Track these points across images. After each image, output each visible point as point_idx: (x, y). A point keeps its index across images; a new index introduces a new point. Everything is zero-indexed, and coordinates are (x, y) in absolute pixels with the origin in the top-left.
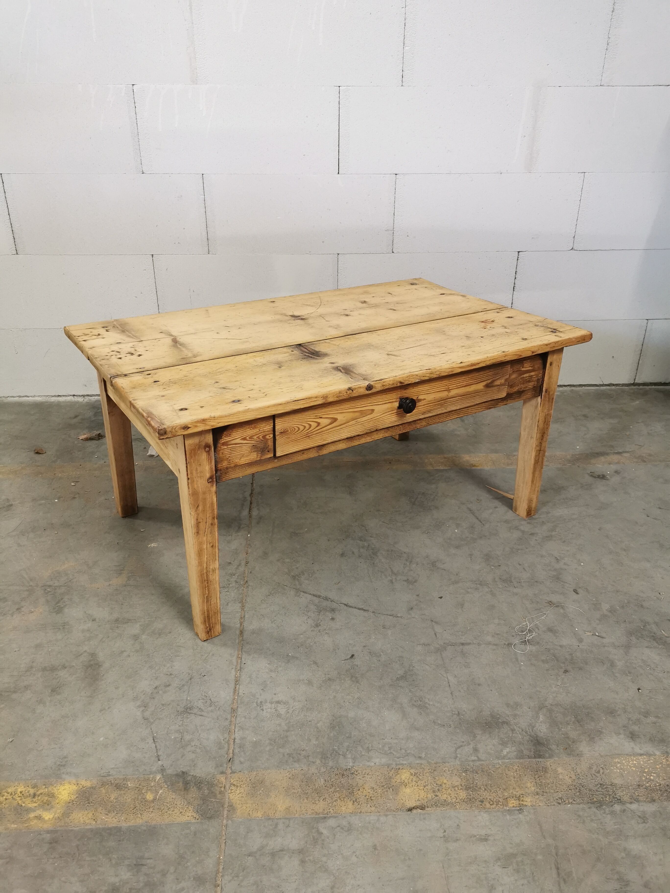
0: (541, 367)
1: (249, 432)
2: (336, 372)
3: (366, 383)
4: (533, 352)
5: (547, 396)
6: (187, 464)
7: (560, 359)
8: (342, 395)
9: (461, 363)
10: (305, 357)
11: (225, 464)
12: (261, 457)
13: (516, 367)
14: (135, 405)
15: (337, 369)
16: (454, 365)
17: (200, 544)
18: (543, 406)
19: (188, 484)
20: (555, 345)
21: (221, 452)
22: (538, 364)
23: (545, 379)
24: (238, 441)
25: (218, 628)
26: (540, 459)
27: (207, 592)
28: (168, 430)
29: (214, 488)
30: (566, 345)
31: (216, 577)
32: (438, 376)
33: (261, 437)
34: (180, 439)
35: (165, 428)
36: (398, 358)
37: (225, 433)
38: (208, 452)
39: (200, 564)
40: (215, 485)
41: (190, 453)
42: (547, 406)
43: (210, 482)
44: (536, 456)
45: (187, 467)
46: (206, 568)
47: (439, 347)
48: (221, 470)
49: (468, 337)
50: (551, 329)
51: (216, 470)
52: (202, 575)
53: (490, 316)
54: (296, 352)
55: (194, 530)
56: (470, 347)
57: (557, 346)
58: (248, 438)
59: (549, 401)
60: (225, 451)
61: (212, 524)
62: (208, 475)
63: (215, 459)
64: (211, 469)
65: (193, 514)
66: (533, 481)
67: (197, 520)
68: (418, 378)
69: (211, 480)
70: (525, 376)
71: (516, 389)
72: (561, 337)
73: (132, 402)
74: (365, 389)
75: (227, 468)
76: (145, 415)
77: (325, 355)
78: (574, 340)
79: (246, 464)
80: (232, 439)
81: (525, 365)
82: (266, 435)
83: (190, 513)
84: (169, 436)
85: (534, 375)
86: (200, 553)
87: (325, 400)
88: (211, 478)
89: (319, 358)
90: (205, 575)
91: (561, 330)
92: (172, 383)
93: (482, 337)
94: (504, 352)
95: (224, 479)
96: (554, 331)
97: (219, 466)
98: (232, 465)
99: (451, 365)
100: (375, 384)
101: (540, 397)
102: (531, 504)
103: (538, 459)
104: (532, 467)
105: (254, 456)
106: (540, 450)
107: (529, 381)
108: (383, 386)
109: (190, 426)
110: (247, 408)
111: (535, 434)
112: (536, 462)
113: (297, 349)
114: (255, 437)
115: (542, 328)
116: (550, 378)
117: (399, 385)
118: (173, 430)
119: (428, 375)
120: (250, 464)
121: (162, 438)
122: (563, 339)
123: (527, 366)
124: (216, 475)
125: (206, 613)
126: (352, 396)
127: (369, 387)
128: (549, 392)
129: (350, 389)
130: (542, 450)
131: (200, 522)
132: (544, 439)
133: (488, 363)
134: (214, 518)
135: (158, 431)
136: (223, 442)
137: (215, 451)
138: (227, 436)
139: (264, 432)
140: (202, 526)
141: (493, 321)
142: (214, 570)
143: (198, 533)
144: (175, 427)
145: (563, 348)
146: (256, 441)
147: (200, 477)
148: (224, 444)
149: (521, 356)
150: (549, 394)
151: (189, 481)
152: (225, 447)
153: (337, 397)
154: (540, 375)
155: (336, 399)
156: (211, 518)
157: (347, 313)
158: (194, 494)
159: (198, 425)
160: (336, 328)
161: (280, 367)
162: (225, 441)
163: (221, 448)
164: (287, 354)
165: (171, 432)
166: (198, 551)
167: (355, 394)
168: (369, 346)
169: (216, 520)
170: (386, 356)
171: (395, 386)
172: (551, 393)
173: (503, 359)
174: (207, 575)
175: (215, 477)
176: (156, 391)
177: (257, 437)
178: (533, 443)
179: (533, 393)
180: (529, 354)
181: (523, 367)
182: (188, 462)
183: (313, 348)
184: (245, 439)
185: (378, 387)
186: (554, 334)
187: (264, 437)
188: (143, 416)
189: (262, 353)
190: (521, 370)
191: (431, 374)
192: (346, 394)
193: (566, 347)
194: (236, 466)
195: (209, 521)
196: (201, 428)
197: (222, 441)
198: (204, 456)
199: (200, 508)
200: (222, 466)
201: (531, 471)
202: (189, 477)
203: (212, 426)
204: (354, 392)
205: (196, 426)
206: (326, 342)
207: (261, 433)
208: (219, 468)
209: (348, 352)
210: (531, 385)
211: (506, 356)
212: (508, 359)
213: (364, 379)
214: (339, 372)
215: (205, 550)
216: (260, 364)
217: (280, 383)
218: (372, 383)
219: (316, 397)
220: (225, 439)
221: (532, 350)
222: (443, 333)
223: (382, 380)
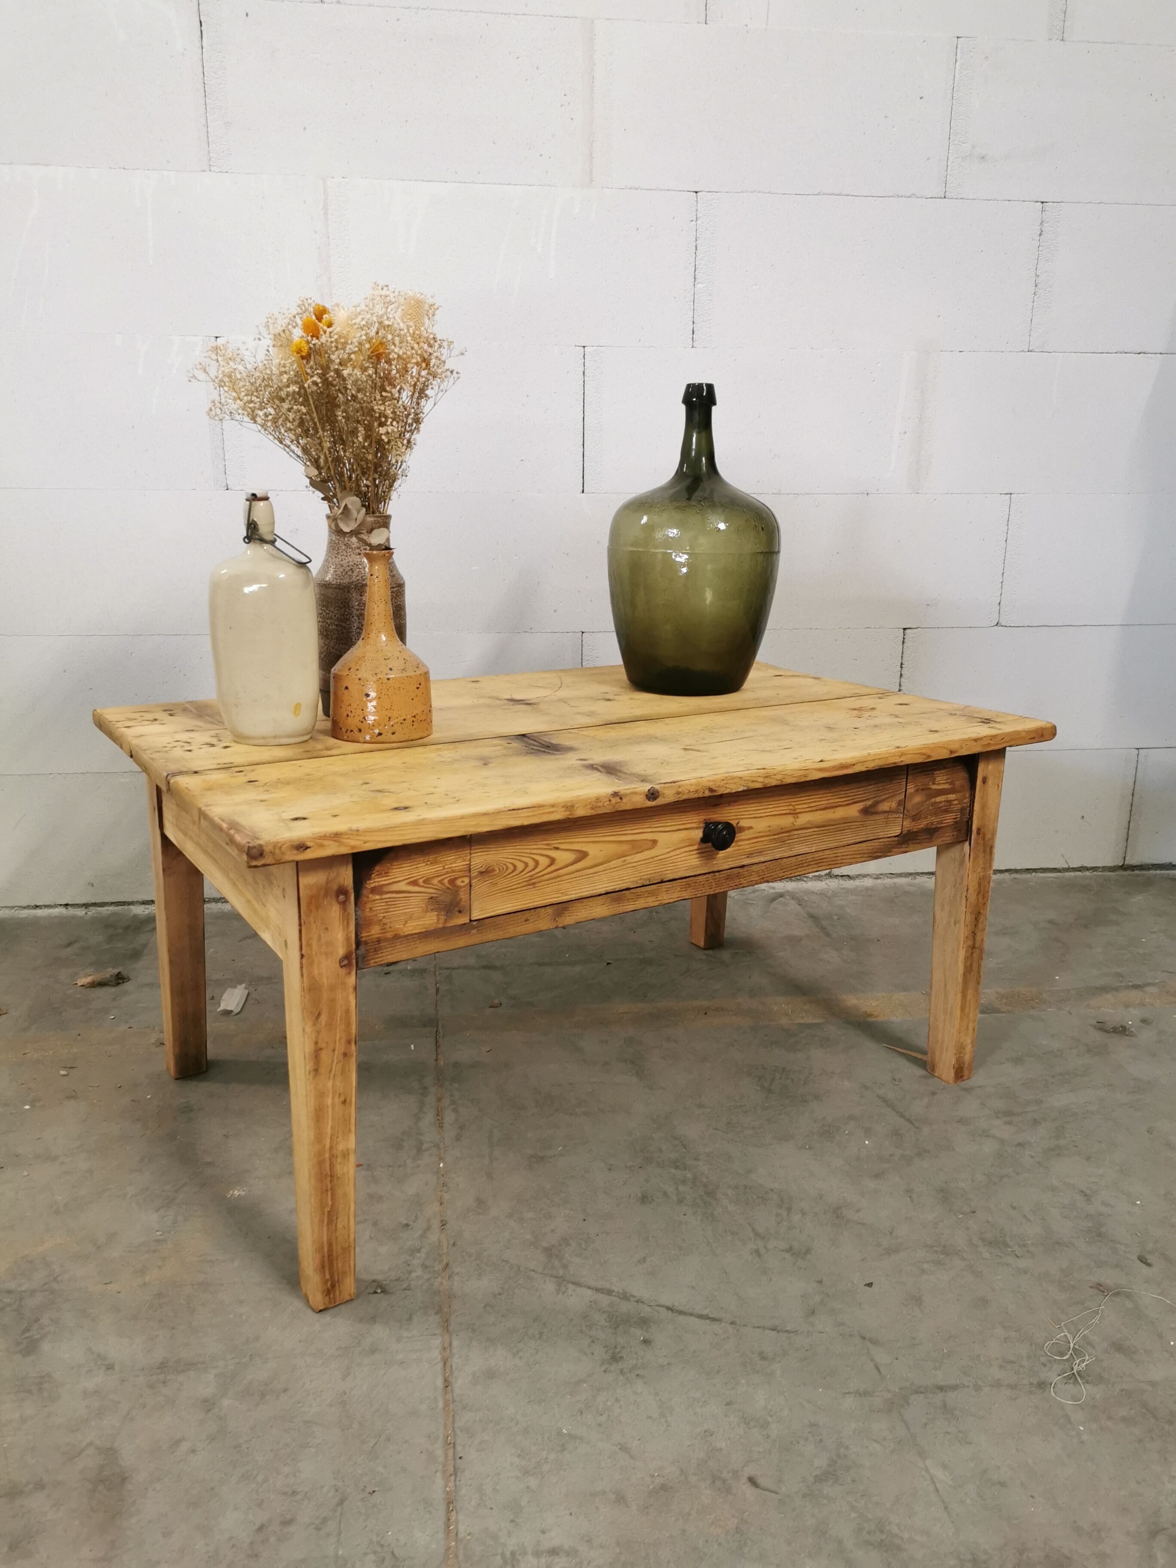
0: (967, 785)
1: (421, 868)
2: (589, 772)
3: (646, 787)
4: (951, 752)
5: (981, 841)
6: (300, 925)
7: (1001, 773)
8: (599, 804)
9: (821, 761)
10: (533, 751)
11: (375, 931)
12: (446, 921)
13: (922, 780)
14: (208, 813)
15: (592, 767)
16: (809, 765)
17: (321, 1095)
18: (974, 861)
19: (302, 967)
20: (991, 742)
21: (368, 906)
22: (961, 777)
23: (975, 809)
24: (402, 886)
25: (349, 1286)
26: (975, 966)
27: (330, 1203)
28: (267, 849)
29: (352, 980)
30: (1010, 744)
31: (348, 1170)
32: (779, 783)
33: (446, 881)
34: (290, 871)
35: (261, 846)
36: (705, 754)
37: (377, 868)
38: (344, 904)
39: (319, 1137)
40: (354, 972)
41: (309, 904)
42: (981, 862)
43: (345, 966)
44: (966, 958)
45: (300, 931)
46: (331, 1148)
47: (778, 740)
48: (366, 943)
49: (830, 728)
50: (981, 718)
51: (358, 943)
52: (320, 1163)
53: (866, 702)
54: (516, 744)
55: (310, 1066)
56: (835, 741)
57: (994, 745)
58: (421, 881)
59: (984, 851)
60: (376, 904)
61: (345, 1055)
62: (341, 951)
63: (356, 919)
64: (348, 939)
65: (308, 1029)
66: (963, 1009)
67: (316, 1043)
68: (743, 783)
69: (346, 961)
70: (938, 799)
71: (922, 824)
72: (1000, 729)
73: (203, 809)
74: (643, 797)
75: (379, 941)
76: (225, 826)
77: (570, 749)
78: (1024, 734)
79: (416, 934)
80: (391, 881)
81: (938, 779)
82: (456, 879)
83: (304, 1030)
84: (268, 862)
85: (955, 800)
86: (319, 1115)
87: (569, 813)
88: (347, 957)
89: (558, 753)
90: (327, 1164)
91: (998, 720)
92: (281, 783)
93: (855, 728)
94: (898, 747)
95: (372, 961)
96: (987, 721)
97: (363, 935)
98: (389, 935)
99: (804, 765)
100: (664, 788)
101: (967, 843)
102: (962, 1055)
103: (971, 966)
104: (960, 979)
105: (431, 920)
106: (973, 947)
107: (947, 811)
108: (678, 793)
109: (309, 844)
110: (421, 817)
111: (963, 915)
112: (968, 970)
113: (517, 740)
114: (435, 881)
115: (963, 718)
116: (984, 807)
117: (707, 794)
118: (277, 851)
119: (761, 780)
120: (426, 935)
121: (254, 863)
122: (1004, 732)
123: (941, 781)
124: (358, 952)
125: (326, 1249)
126: (620, 809)
127: (652, 795)
128: (984, 835)
129: (615, 794)
130: (976, 946)
131: (321, 1049)
132: (980, 926)
133: (871, 766)
134: (349, 1042)
135: (246, 850)
136: (373, 885)
137: (356, 904)
138: (381, 874)
139: (453, 871)
140: (325, 1056)
141: (873, 709)
142: (345, 1155)
143: (316, 1070)
144: (279, 845)
145: (1003, 750)
146: (436, 889)
147: (326, 954)
148: (374, 890)
149: (929, 757)
150: (984, 839)
151: (304, 961)
152: (377, 897)
153: (592, 808)
154: (966, 801)
155: (589, 812)
156: (343, 1041)
157: (608, 697)
158: (312, 989)
159: (326, 843)
160: (589, 716)
161: (485, 764)
162: (377, 884)
163: (368, 897)
164: (499, 748)
165: (272, 853)
166: (316, 1110)
167: (626, 805)
168: (650, 739)
169: (353, 1047)
170: (683, 752)
171: (701, 795)
172: (988, 836)
173: (897, 760)
174: (332, 1166)
175: (354, 956)
176: (251, 794)
177: (439, 881)
178: (962, 931)
179: (955, 833)
180: (945, 755)
181: (934, 784)
182: (302, 923)
183: (547, 740)
184: (415, 883)
185: (668, 796)
186: (986, 725)
187: (452, 882)
188: (221, 829)
189: (451, 746)
190: (931, 788)
191: (766, 777)
192: (608, 803)
193: (1010, 746)
194: (397, 937)
195: (340, 1048)
196: (331, 850)
197: (372, 883)
198: (335, 911)
199: (324, 1018)
200: (368, 936)
201: (960, 988)
202: (304, 952)
203: (353, 847)
204: (624, 800)
205: (322, 846)
206: (570, 733)
207: (447, 873)
208: (364, 939)
209: (613, 745)
210: (949, 819)
211: (902, 754)
212: (907, 760)
213: (642, 781)
214: (595, 771)
215: (330, 1109)
216: (450, 760)
217: (485, 785)
218: (657, 787)
219: (553, 806)
220: (375, 881)
221: (951, 747)
222: (785, 722)
223: (677, 783)
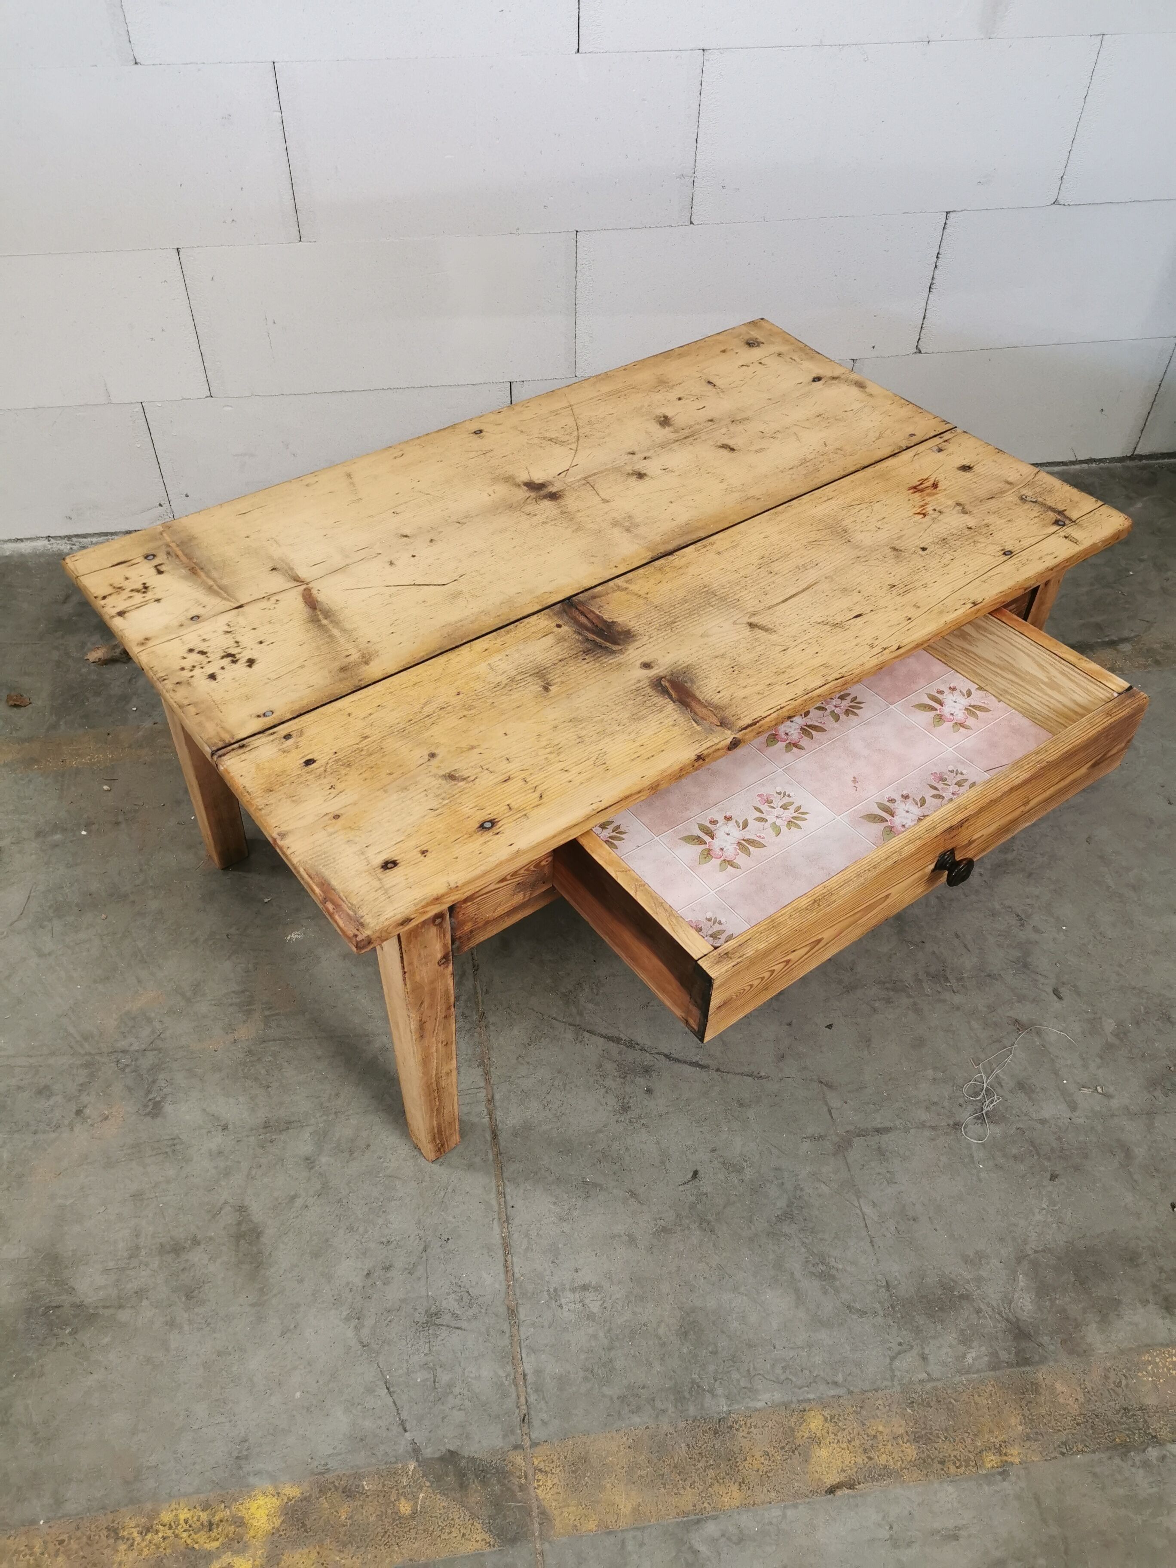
2: (661, 700)
3: (728, 738)
6: (402, 953)
9: (899, 648)
10: (589, 646)
11: (468, 927)
12: (531, 895)
14: (287, 852)
15: (661, 687)
16: (886, 657)
17: (426, 1049)
19: (405, 980)
20: (1065, 565)
21: (461, 913)
24: (492, 887)
25: (455, 1139)
28: (374, 937)
29: (449, 969)
31: (452, 1080)
33: (532, 869)
35: (368, 936)
36: (774, 637)
38: (440, 924)
39: (426, 1074)
40: (451, 964)
41: (409, 940)
43: (442, 963)
45: (402, 958)
46: (436, 1074)
47: (846, 591)
48: (461, 938)
49: (896, 552)
50: (1054, 510)
51: (454, 942)
52: (428, 1086)
53: (927, 464)
54: (567, 628)
55: (416, 1036)
56: (906, 589)
58: (509, 877)
60: (468, 910)
61: (446, 1017)
62: (439, 956)
63: (450, 926)
64: (445, 944)
65: (413, 1015)
67: (421, 1021)
69: (444, 959)
72: (1076, 542)
74: (726, 751)
75: (473, 930)
77: (628, 636)
79: (504, 914)
83: (409, 1018)
84: (376, 945)
87: (653, 792)
88: (445, 957)
89: (617, 648)
90: (434, 1084)
91: (1074, 516)
92: (342, 764)
93: (923, 549)
95: (466, 949)
96: (1061, 519)
97: (458, 935)
98: (481, 924)
99: (881, 658)
100: (745, 734)
105: (518, 899)
108: (758, 733)
109: (412, 917)
110: (514, 848)
113: (565, 617)
114: (522, 873)
115: (1036, 510)
118: (384, 933)
119: (838, 689)
120: (512, 911)
121: (363, 952)
122: (1082, 547)
124: (454, 948)
125: (435, 1129)
126: (700, 768)
127: (734, 745)
129: (699, 756)
131: (425, 1022)
134: (448, 1008)
135: (354, 943)
136: (465, 898)
137: (450, 917)
139: (538, 858)
140: (428, 1025)
141: (935, 485)
142: (448, 1074)
143: (422, 1036)
144: (387, 926)
146: (522, 876)
147: (426, 963)
151: (407, 975)
152: (470, 904)
155: (672, 783)
156: (444, 1010)
157: (637, 467)
158: (415, 989)
159: (428, 909)
160: (629, 530)
161: (546, 689)
163: (461, 907)
164: (550, 640)
165: (378, 938)
166: (423, 1059)
167: (707, 764)
168: (708, 597)
170: (748, 632)
174: (437, 1083)
175: (451, 952)
176: (318, 798)
177: (525, 871)
182: (403, 951)
183: (597, 612)
184: (503, 881)
185: (750, 739)
186: (1062, 531)
187: (538, 866)
191: (844, 685)
194: (487, 922)
195: (441, 1014)
198: (432, 933)
199: (426, 1004)
200: (462, 933)
202: (406, 970)
203: (452, 902)
204: (706, 761)
205: (424, 913)
206: (619, 589)
207: (533, 861)
208: (459, 937)
209: (671, 621)
211: (978, 611)
213: (721, 725)
214: (666, 698)
215: (435, 1054)
216: (504, 679)
217: (559, 750)
218: (739, 736)
219: (639, 792)
221: (1025, 585)
222: (845, 536)
223: (758, 724)
